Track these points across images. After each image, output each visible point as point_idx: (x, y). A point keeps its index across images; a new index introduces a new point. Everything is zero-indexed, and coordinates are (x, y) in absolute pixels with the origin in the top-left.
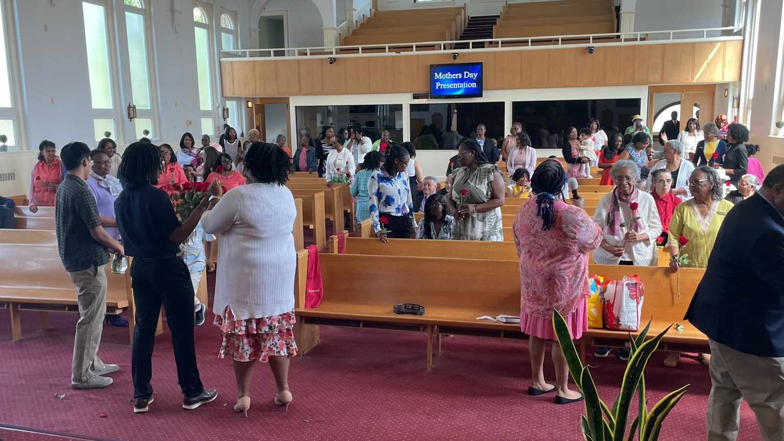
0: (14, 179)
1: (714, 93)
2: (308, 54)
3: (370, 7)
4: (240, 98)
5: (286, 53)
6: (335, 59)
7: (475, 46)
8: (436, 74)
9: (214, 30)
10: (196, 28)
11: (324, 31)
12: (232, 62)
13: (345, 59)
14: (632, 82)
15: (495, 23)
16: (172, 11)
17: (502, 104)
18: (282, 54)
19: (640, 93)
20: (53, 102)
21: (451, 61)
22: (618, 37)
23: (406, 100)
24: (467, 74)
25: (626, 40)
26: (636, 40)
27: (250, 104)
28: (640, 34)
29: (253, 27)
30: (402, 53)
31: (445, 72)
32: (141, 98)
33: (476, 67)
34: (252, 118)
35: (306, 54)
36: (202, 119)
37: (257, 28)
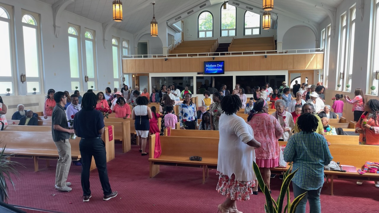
0: (38, 105)
1: (313, 73)
2: (157, 57)
3: (181, 39)
4: (130, 74)
5: (148, 56)
6: (167, 59)
7: (221, 54)
8: (206, 65)
9: (120, 47)
10: (113, 47)
11: (163, 49)
12: (127, 60)
13: (171, 59)
14: (282, 69)
15: (229, 46)
16: (104, 40)
17: (232, 77)
18: (147, 57)
19: (285, 73)
20: (55, 75)
21: (212, 60)
22: (276, 52)
23: (195, 75)
24: (218, 65)
25: (279, 53)
26: (283, 53)
27: (134, 76)
28: (285, 51)
29: (135, 46)
30: (193, 57)
31: (210, 64)
32: (91, 73)
33: (222, 62)
34: (134, 81)
35: (156, 57)
36: (114, 82)
37: (137, 47)
